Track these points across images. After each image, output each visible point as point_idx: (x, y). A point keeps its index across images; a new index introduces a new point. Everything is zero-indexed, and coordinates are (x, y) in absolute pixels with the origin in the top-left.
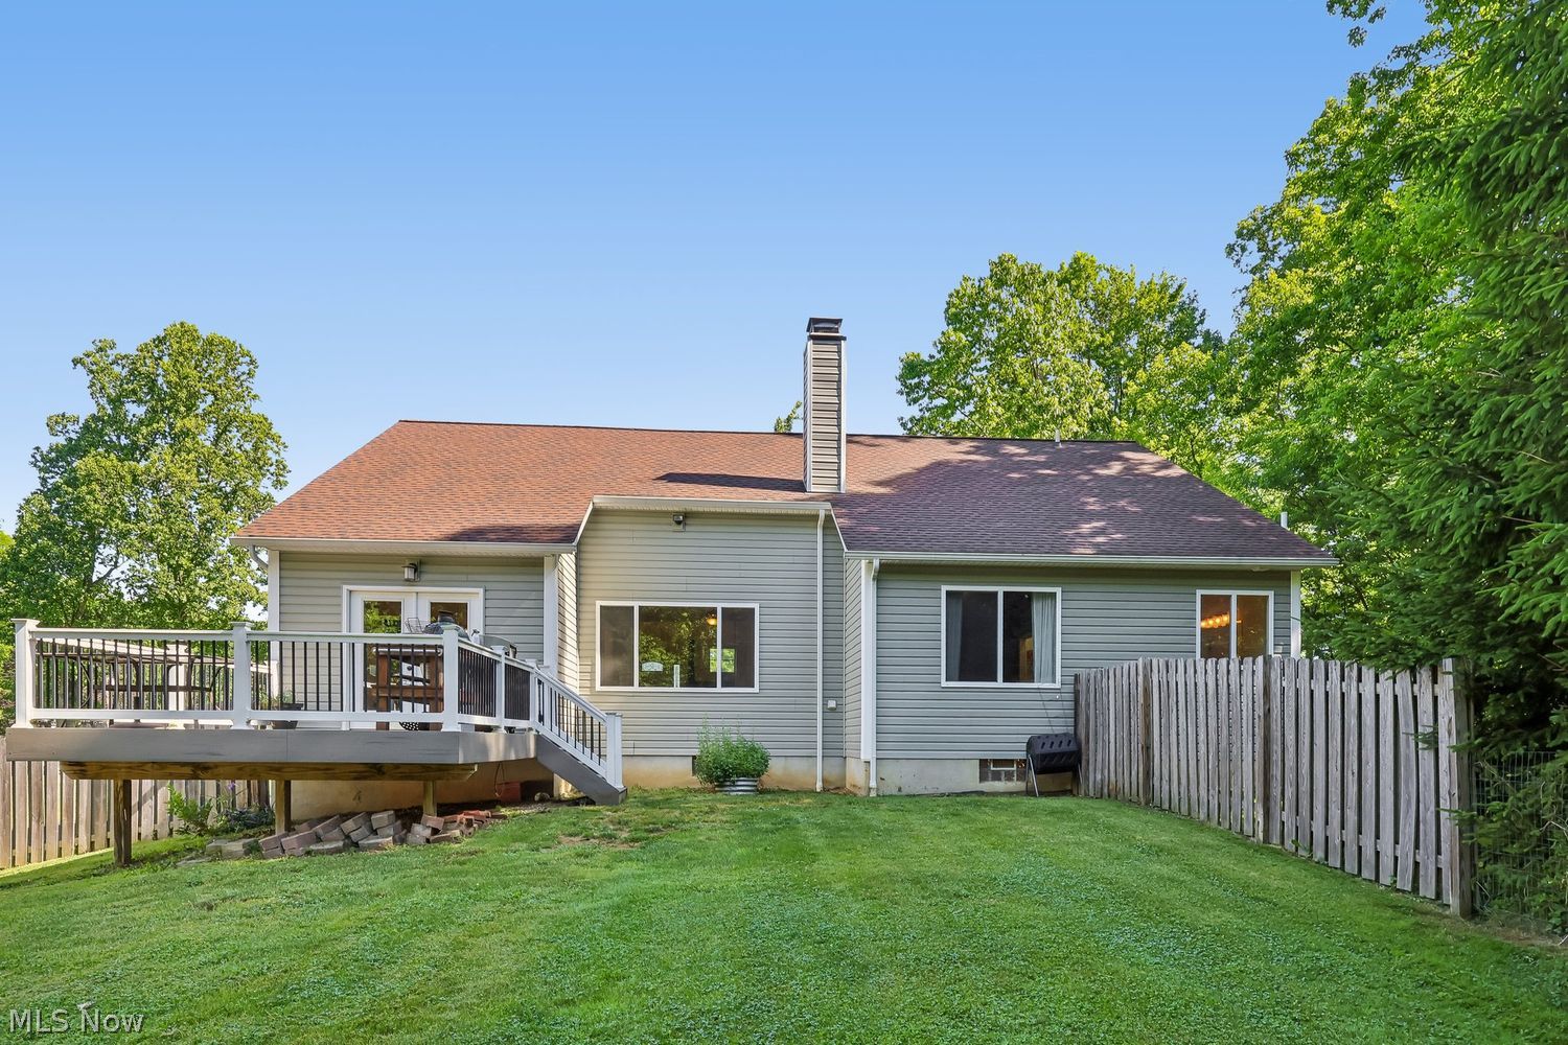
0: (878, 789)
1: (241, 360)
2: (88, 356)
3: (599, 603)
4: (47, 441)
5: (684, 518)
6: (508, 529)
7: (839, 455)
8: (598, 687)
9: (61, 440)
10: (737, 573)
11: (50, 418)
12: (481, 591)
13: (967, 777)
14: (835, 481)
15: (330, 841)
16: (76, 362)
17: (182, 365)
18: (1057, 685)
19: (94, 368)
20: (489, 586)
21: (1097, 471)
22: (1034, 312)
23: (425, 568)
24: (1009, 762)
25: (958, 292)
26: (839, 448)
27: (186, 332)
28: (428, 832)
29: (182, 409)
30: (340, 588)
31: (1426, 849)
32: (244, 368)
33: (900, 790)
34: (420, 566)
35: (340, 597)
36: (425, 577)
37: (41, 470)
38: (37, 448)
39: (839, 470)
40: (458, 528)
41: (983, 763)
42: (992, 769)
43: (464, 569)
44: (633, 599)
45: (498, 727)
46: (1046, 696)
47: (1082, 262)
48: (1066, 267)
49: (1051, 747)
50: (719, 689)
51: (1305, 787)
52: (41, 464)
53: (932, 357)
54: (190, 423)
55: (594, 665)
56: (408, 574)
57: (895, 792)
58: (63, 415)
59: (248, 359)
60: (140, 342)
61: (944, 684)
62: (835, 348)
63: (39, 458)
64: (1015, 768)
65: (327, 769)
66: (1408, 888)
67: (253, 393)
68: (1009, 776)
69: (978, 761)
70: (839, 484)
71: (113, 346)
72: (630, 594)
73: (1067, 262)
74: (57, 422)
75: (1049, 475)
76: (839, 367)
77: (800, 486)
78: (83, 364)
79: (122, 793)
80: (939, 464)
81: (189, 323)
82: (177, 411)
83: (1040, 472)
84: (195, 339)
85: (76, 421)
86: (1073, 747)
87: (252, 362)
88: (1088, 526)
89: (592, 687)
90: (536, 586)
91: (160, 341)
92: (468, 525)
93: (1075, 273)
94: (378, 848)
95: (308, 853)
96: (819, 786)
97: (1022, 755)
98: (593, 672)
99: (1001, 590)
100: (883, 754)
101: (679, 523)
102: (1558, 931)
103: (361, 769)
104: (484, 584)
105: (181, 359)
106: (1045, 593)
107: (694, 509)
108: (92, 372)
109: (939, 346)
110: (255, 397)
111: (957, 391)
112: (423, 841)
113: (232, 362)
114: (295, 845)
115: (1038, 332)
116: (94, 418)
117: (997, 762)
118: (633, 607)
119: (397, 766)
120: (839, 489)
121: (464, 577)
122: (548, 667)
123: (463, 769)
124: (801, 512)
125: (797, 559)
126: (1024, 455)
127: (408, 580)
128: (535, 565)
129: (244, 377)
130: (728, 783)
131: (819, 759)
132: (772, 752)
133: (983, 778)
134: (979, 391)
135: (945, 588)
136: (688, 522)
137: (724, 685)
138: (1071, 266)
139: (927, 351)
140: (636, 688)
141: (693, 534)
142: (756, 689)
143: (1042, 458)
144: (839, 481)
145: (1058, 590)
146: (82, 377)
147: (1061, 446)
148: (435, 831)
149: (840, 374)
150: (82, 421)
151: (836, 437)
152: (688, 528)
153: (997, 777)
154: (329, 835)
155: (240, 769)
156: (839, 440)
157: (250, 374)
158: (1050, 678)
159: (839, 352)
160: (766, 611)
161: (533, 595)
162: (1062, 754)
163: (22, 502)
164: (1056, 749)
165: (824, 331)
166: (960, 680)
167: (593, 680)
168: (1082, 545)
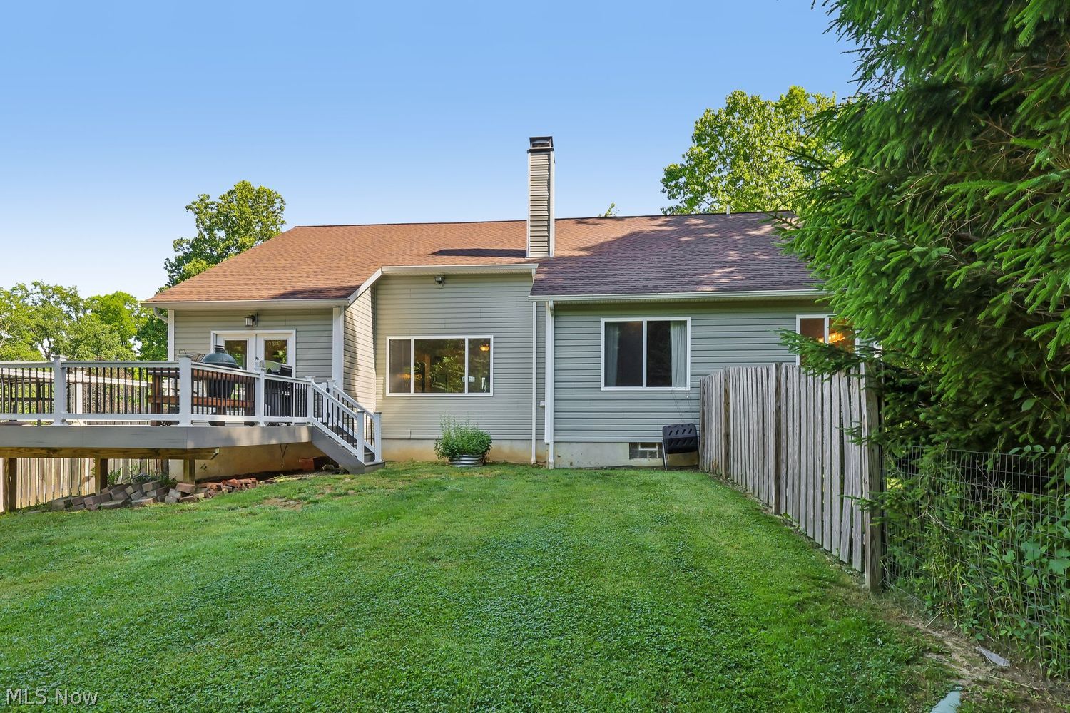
0: (555, 464)
1: (276, 201)
2: (194, 204)
3: (389, 338)
4: (173, 256)
5: (444, 279)
6: (312, 290)
7: (549, 231)
8: (388, 394)
9: (181, 254)
10: (478, 315)
11: (174, 242)
12: (294, 332)
13: (621, 456)
14: (546, 249)
15: (117, 499)
16: (188, 208)
17: (242, 206)
18: (688, 388)
19: (197, 211)
20: (299, 329)
21: (749, 233)
22: (753, 129)
23: (260, 318)
24: (653, 445)
25: (702, 120)
26: (548, 226)
27: (245, 186)
28: (178, 495)
29: (242, 232)
30: (209, 333)
31: (856, 529)
32: (277, 206)
33: (571, 464)
34: (256, 317)
35: (210, 338)
36: (260, 324)
37: (168, 270)
38: (167, 259)
39: (548, 241)
40: (282, 291)
41: (633, 446)
42: (640, 449)
43: (284, 318)
44: (410, 334)
45: (258, 423)
46: (678, 396)
47: (795, 92)
48: (784, 98)
49: (676, 434)
50: (466, 394)
51: (796, 471)
52: (170, 268)
53: (682, 165)
54: (246, 240)
55: (385, 379)
56: (249, 322)
57: (568, 465)
58: (182, 239)
59: (280, 200)
60: (220, 194)
61: (603, 388)
62: (546, 157)
63: (168, 265)
64: (657, 449)
65: (126, 452)
66: (846, 560)
67: (282, 220)
68: (653, 455)
69: (627, 446)
70: (549, 251)
71: (208, 197)
72: (408, 331)
73: (785, 94)
74: (178, 244)
75: (711, 237)
76: (549, 170)
77: (522, 254)
78: (192, 209)
79: (7, 467)
80: (634, 234)
81: (247, 181)
82: (240, 234)
83: (705, 235)
84: (250, 190)
85: (188, 242)
86: (692, 434)
87: (282, 201)
88: (719, 271)
89: (384, 394)
90: (328, 328)
91: (232, 192)
92: (290, 289)
93: (791, 100)
94: (142, 506)
95: (99, 508)
96: (533, 460)
97: (660, 440)
98: (384, 384)
99: (645, 320)
100: (558, 439)
101: (440, 282)
102: (930, 612)
103: (145, 452)
104: (296, 327)
105: (242, 202)
106: (680, 321)
107: (449, 272)
108: (196, 213)
109: (687, 157)
110: (283, 223)
111: (696, 187)
112: (174, 501)
113: (271, 202)
114: (92, 503)
115: (755, 142)
116: (196, 239)
117: (644, 445)
118: (410, 340)
119: (167, 450)
120: (549, 254)
121: (284, 323)
122: (334, 381)
123: (209, 452)
124: (522, 271)
125: (519, 304)
126: (701, 224)
127: (248, 326)
128: (327, 313)
129: (278, 211)
130: (455, 459)
131: (534, 442)
132: (493, 437)
133: (632, 456)
134: (712, 185)
135: (604, 320)
136: (446, 281)
137: (470, 391)
138: (787, 97)
139: (678, 161)
140: (412, 394)
141: (449, 288)
142: (491, 394)
143: (712, 226)
144: (549, 249)
145: (688, 319)
146: (192, 217)
147: (730, 217)
148: (184, 494)
149: (549, 175)
150: (191, 242)
151: (546, 218)
152: (446, 286)
153: (643, 455)
154: (117, 496)
155: (74, 451)
156: (549, 221)
157: (282, 209)
158: (683, 382)
159: (549, 159)
160: (497, 340)
161: (326, 333)
162: (685, 439)
163: (158, 291)
164: (680, 435)
165: (541, 146)
166: (617, 385)
167: (384, 389)
168: (707, 285)
